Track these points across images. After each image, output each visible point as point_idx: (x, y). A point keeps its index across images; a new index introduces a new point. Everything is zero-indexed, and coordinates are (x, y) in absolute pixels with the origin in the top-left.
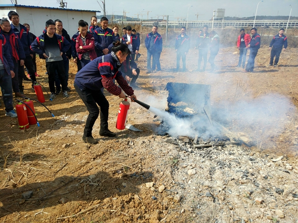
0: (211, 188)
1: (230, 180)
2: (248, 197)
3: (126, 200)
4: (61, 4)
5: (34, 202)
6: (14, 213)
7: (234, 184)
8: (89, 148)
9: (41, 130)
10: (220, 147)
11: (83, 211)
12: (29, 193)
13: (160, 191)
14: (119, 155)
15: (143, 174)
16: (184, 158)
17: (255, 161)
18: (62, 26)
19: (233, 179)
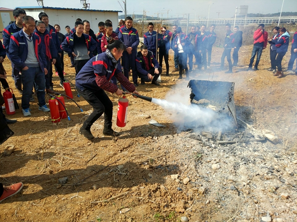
0: (235, 182)
1: (255, 175)
2: (273, 192)
3: (152, 190)
4: (84, 5)
5: (69, 187)
6: (52, 196)
7: (259, 179)
8: (116, 140)
9: (71, 124)
10: (244, 144)
11: (113, 197)
12: (64, 179)
13: (185, 183)
14: (144, 148)
15: (167, 167)
16: (208, 153)
17: (281, 158)
18: (89, 26)
19: (258, 174)
